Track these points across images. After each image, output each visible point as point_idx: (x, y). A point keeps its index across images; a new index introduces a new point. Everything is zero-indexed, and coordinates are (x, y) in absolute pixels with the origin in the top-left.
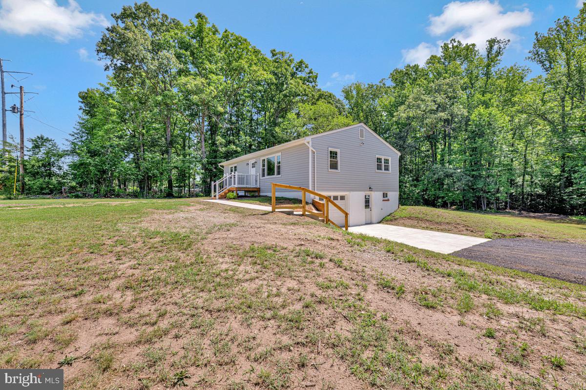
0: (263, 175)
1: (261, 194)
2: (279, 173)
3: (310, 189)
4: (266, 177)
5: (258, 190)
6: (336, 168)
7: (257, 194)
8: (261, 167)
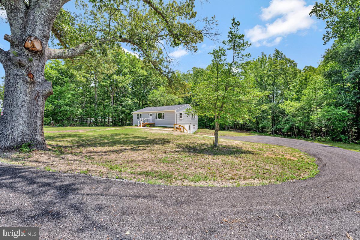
0: (156, 119)
1: (155, 125)
2: (163, 119)
3: (176, 124)
4: (158, 119)
5: (154, 124)
6: (182, 118)
7: (153, 125)
8: (155, 116)
